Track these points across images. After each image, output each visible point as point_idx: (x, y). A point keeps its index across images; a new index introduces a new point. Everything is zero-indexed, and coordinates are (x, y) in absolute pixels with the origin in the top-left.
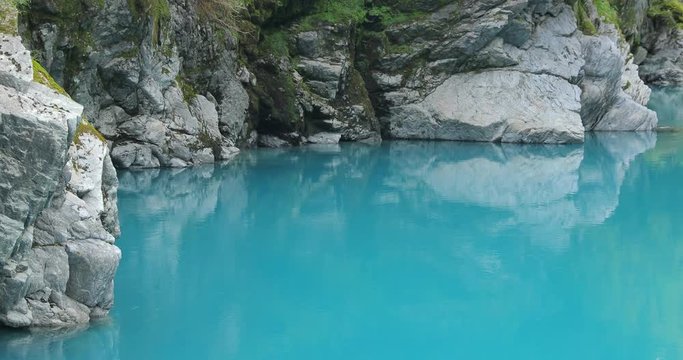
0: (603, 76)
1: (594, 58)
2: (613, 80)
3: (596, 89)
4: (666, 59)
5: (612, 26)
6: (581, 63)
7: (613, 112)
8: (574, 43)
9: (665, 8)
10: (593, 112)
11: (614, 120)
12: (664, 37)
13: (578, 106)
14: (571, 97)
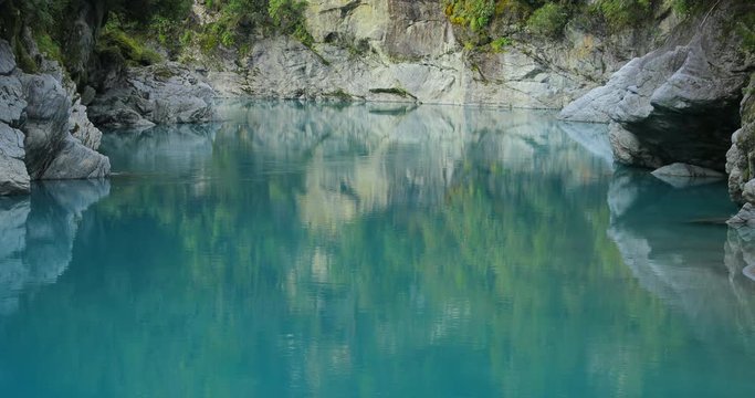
0: (48, 119)
1: (37, 98)
2: (60, 122)
3: (41, 133)
4: (115, 99)
5: (55, 64)
6: (23, 104)
7: (62, 158)
8: (13, 83)
9: (114, 43)
10: (38, 158)
11: (63, 166)
12: (112, 75)
13: (23, 153)
14: (14, 143)
